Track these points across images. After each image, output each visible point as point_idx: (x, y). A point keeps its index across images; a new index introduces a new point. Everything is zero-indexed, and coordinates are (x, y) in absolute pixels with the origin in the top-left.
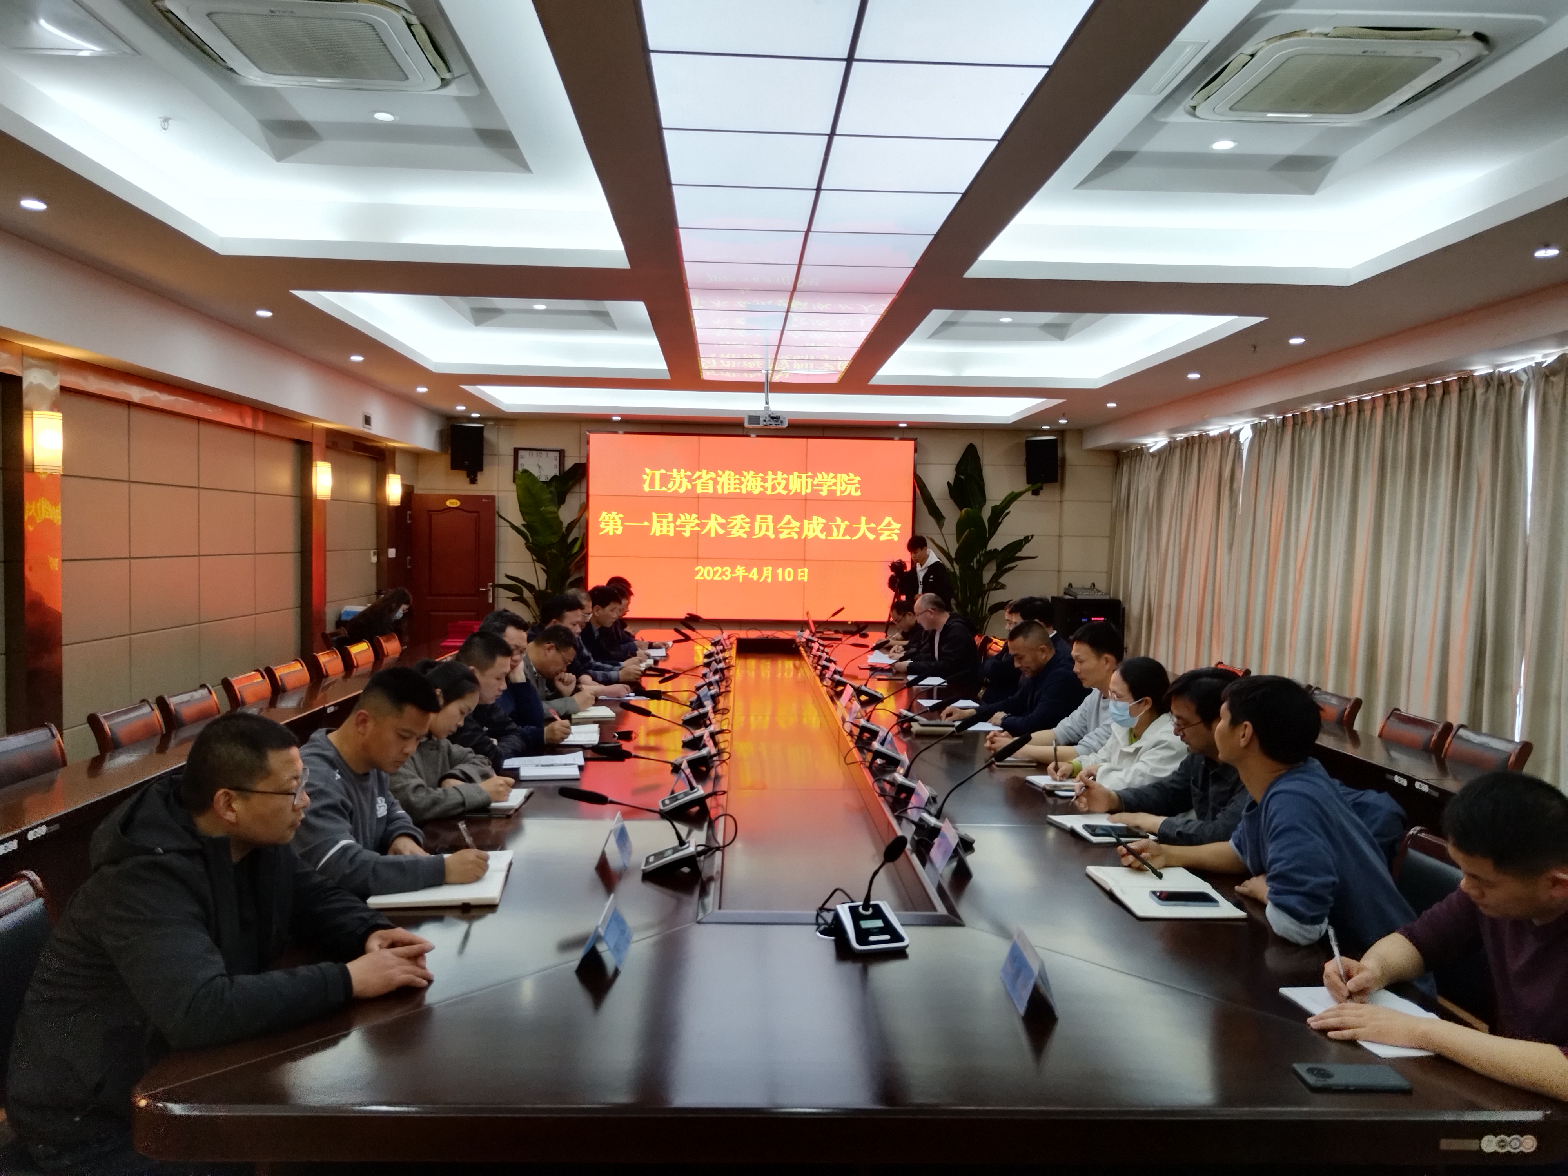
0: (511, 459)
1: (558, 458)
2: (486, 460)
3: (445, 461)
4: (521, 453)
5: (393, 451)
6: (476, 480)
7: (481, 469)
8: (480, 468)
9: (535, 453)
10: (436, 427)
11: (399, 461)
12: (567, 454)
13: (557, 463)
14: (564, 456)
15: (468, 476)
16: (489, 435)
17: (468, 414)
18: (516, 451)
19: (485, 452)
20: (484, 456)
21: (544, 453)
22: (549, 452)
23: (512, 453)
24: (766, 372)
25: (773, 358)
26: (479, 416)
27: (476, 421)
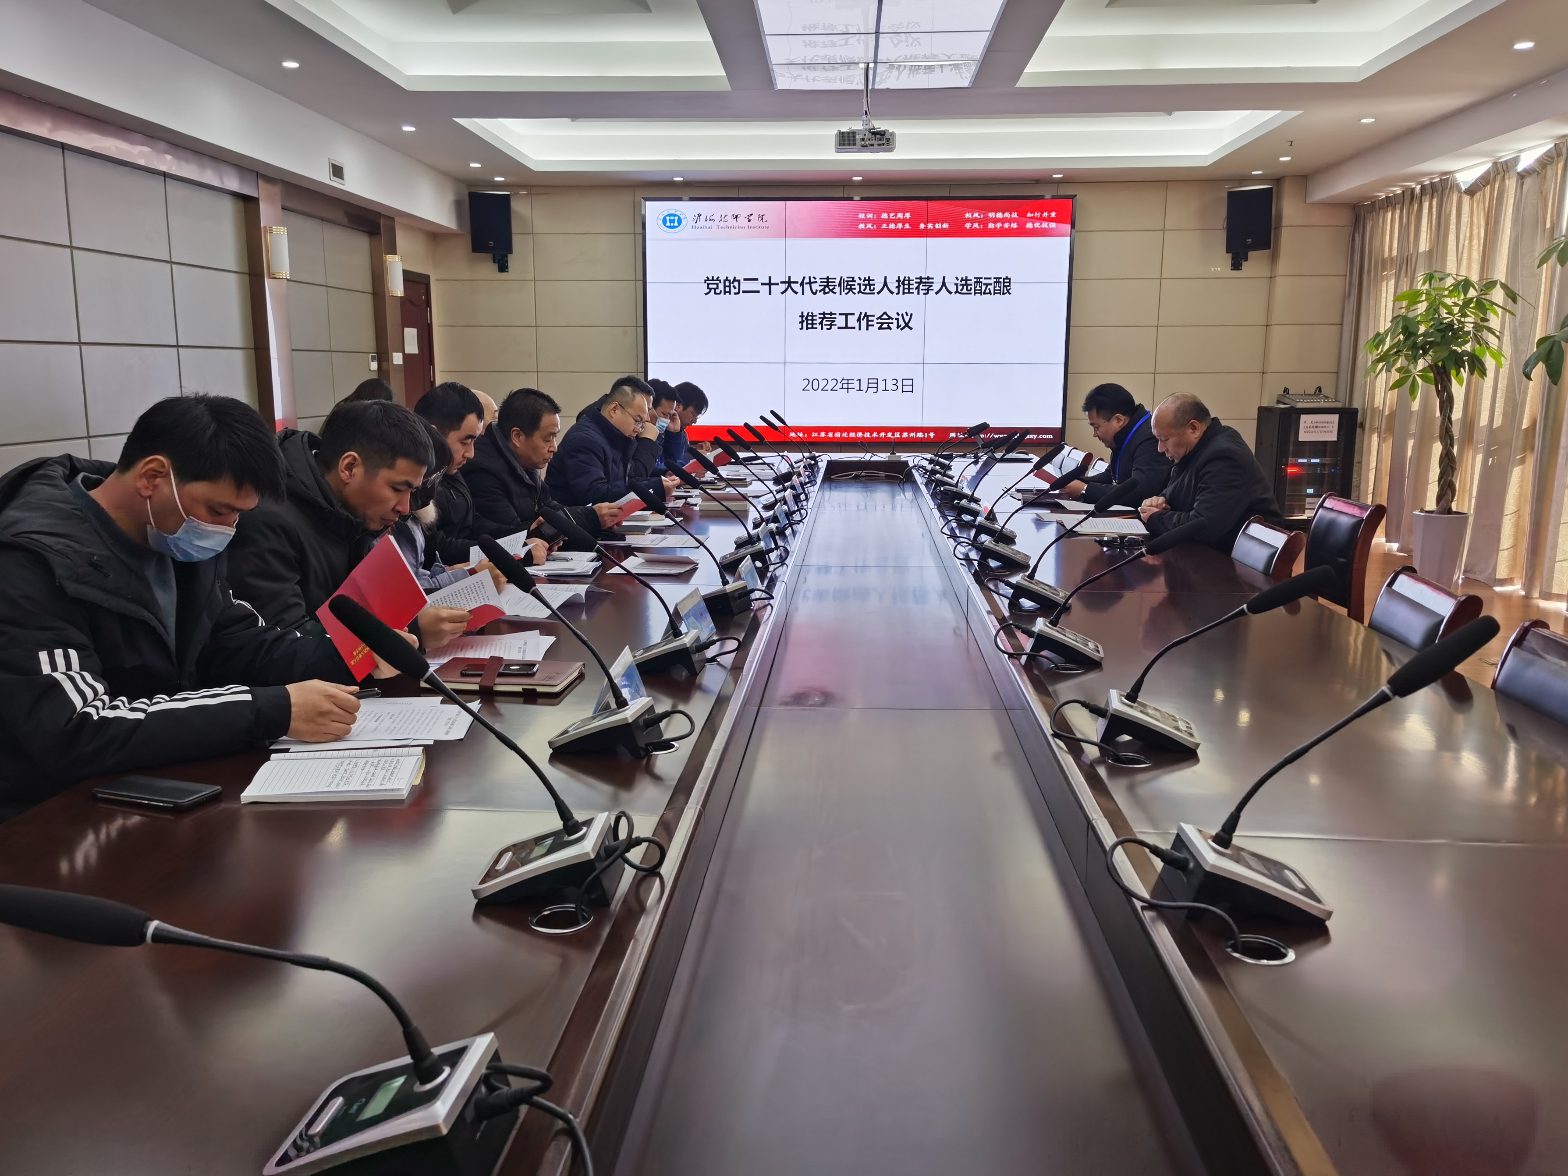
2: (516, 241)
3: (466, 243)
5: (391, 225)
6: (507, 267)
7: (511, 252)
8: (510, 249)
10: (450, 197)
11: (402, 239)
15: (494, 262)
16: (519, 207)
17: (488, 177)
19: (515, 228)
20: (513, 234)
24: (862, 66)
25: (874, 31)
26: (502, 179)
27: (499, 186)
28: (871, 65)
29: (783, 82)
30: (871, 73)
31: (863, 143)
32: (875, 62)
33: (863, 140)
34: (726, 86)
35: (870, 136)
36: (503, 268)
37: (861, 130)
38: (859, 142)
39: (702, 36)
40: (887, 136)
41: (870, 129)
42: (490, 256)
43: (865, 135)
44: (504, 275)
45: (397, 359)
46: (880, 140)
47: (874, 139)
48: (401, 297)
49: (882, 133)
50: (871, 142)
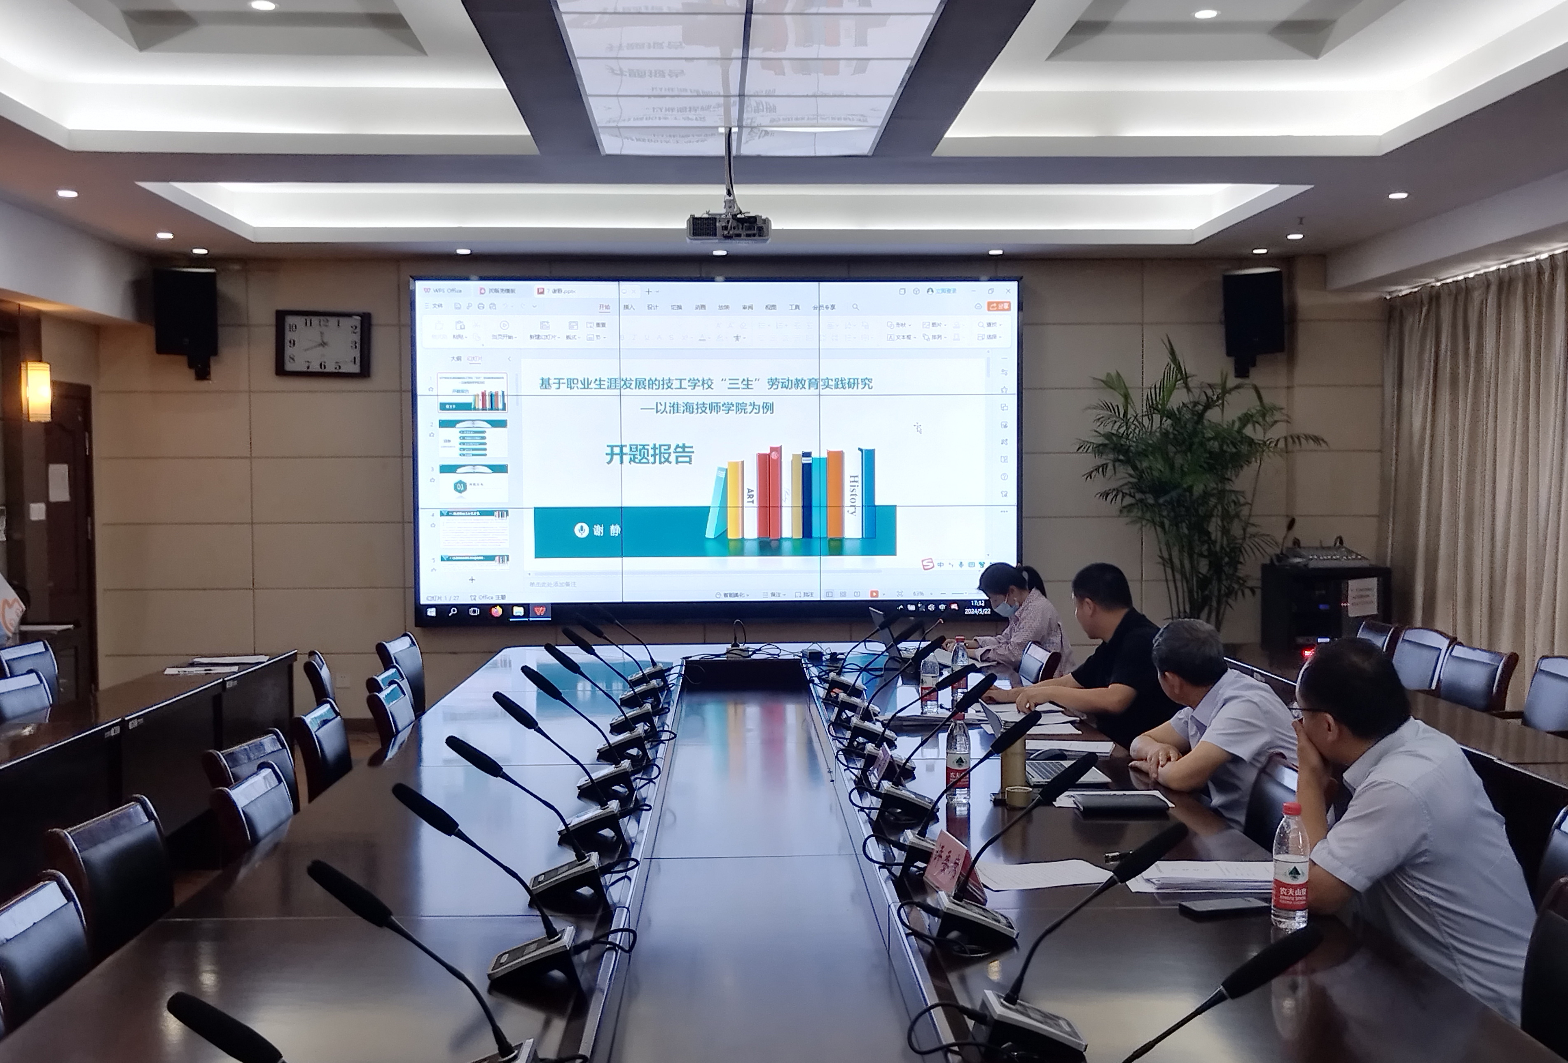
0: (271, 332)
1: (358, 330)
2: (223, 334)
3: (147, 339)
4: (290, 320)
5: (36, 320)
6: (209, 373)
7: (216, 353)
8: (214, 351)
9: (315, 320)
10: (126, 276)
11: (49, 338)
12: (375, 321)
13: (357, 338)
14: (370, 325)
15: (191, 366)
16: (229, 287)
17: (186, 250)
18: (281, 316)
19: (221, 320)
20: (220, 329)
21: (333, 321)
22: (342, 319)
23: (272, 320)
24: (722, 130)
25: (737, 93)
26: (204, 251)
27: (200, 261)
28: (735, 130)
29: (610, 145)
30: (734, 137)
31: (726, 232)
32: (740, 127)
33: (725, 228)
34: (532, 149)
35: (735, 224)
36: (203, 374)
37: (721, 215)
38: (719, 231)
39: (495, 83)
40: (760, 224)
41: (736, 215)
42: (183, 359)
43: (728, 222)
44: (203, 385)
45: (37, 512)
46: (749, 229)
47: (741, 226)
48: (46, 424)
49: (752, 220)
50: (737, 232)
